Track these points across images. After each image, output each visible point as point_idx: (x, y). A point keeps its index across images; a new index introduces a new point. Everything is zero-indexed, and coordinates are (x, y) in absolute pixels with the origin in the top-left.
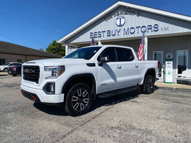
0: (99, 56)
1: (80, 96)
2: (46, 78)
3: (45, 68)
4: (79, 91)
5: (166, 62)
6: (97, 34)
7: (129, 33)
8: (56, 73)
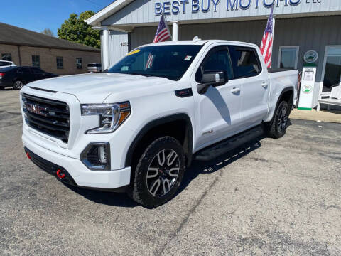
0: (199, 69)
1: (161, 164)
2: (86, 133)
3: (82, 108)
4: (161, 155)
5: (304, 69)
6: (171, 7)
7: (238, 7)
8: (110, 119)
